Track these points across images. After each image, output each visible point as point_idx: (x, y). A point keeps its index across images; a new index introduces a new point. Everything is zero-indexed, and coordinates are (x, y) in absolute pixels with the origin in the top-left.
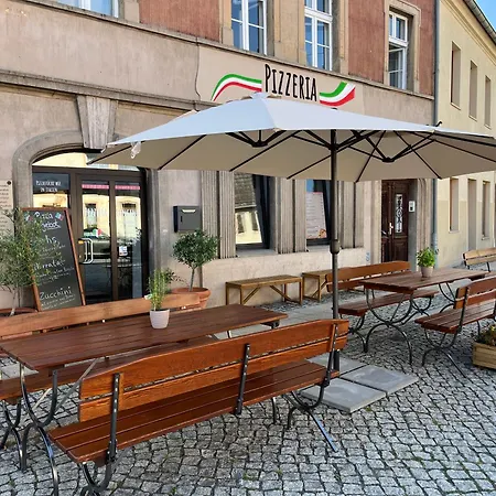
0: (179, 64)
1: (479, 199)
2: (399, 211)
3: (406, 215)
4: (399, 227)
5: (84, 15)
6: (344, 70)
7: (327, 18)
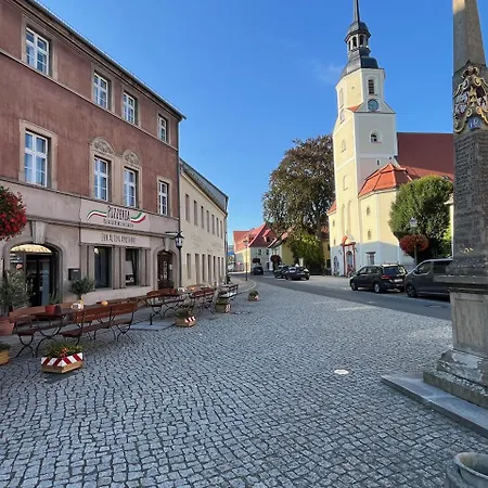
0: (72, 206)
1: (201, 263)
2: (165, 269)
3: (168, 270)
4: (165, 277)
5: (32, 186)
6: (141, 208)
7: (133, 185)
